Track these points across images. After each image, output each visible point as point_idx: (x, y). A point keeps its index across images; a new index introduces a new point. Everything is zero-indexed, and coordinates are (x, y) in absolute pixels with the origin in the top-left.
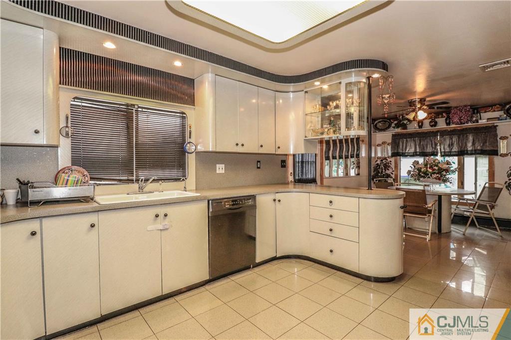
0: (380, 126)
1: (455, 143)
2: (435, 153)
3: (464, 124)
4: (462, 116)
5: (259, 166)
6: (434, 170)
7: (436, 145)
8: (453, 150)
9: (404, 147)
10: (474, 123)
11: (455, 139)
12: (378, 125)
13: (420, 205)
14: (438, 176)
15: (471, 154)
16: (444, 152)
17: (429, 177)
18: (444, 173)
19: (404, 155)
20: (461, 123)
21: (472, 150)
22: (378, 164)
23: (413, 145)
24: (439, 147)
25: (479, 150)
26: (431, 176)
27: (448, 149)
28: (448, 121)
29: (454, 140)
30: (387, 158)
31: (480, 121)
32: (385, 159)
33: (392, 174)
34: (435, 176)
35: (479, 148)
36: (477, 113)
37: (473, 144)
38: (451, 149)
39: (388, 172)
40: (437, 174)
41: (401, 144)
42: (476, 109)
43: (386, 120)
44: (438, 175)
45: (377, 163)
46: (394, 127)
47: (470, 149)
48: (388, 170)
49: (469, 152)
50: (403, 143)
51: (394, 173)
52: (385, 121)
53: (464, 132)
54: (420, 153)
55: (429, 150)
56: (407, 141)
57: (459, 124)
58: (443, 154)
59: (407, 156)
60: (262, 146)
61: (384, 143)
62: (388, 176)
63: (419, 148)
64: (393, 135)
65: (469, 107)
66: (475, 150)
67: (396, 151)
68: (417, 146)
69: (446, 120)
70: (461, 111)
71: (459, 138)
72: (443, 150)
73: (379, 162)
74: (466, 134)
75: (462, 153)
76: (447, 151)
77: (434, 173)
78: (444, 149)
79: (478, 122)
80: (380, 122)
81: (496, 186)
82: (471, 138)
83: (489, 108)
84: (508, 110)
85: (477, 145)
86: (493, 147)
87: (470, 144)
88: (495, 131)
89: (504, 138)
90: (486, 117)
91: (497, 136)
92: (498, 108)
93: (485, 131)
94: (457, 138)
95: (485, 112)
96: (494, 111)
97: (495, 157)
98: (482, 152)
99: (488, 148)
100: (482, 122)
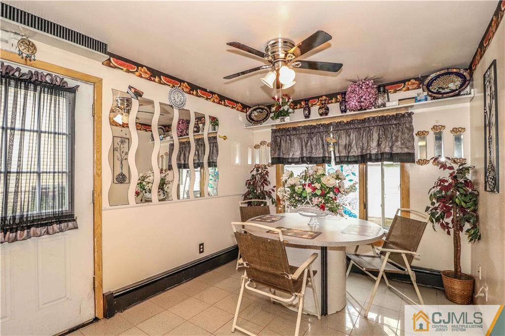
0: (256, 116)
1: (354, 142)
3: (365, 109)
4: (362, 97)
6: (315, 189)
7: (328, 145)
8: (351, 154)
9: (287, 149)
10: (379, 107)
11: (353, 136)
12: (253, 115)
13: (279, 273)
14: (321, 202)
15: (377, 160)
16: (340, 157)
17: (308, 203)
18: (331, 195)
20: (362, 109)
21: (376, 154)
22: (253, 175)
23: (298, 145)
24: (332, 149)
25: (387, 153)
26: (311, 199)
27: (344, 151)
28: (343, 106)
29: (351, 137)
30: (268, 167)
31: (388, 104)
32: (264, 167)
34: (316, 200)
35: (388, 150)
36: (384, 92)
37: (379, 144)
38: (349, 152)
40: (319, 196)
41: (283, 144)
42: (383, 87)
43: (263, 107)
44: (320, 200)
45: (253, 173)
46: (272, 118)
47: (374, 152)
48: (267, 185)
49: (373, 157)
50: (286, 143)
52: (262, 109)
53: (366, 125)
55: (318, 153)
56: (291, 140)
57: (359, 110)
58: (338, 160)
59: (291, 163)
61: (263, 143)
64: (274, 131)
65: (372, 81)
66: (382, 154)
67: (276, 156)
68: (304, 148)
69: (341, 105)
70: (361, 88)
71: (360, 132)
72: (337, 155)
73: (255, 173)
74: (368, 127)
75: (363, 159)
76: (342, 155)
77: (315, 195)
78: (339, 152)
79: (384, 106)
80: (255, 110)
81: (413, 217)
82: (375, 136)
83: (401, 84)
84: (428, 85)
85: (383, 146)
86: (407, 148)
87: (374, 144)
88: (411, 122)
89: (422, 135)
90: (394, 102)
91: (411, 129)
92: (414, 84)
93: (395, 122)
94: (357, 134)
95: (395, 91)
96: (408, 89)
97: (410, 164)
98: (392, 157)
99: (399, 151)
100: (391, 105)
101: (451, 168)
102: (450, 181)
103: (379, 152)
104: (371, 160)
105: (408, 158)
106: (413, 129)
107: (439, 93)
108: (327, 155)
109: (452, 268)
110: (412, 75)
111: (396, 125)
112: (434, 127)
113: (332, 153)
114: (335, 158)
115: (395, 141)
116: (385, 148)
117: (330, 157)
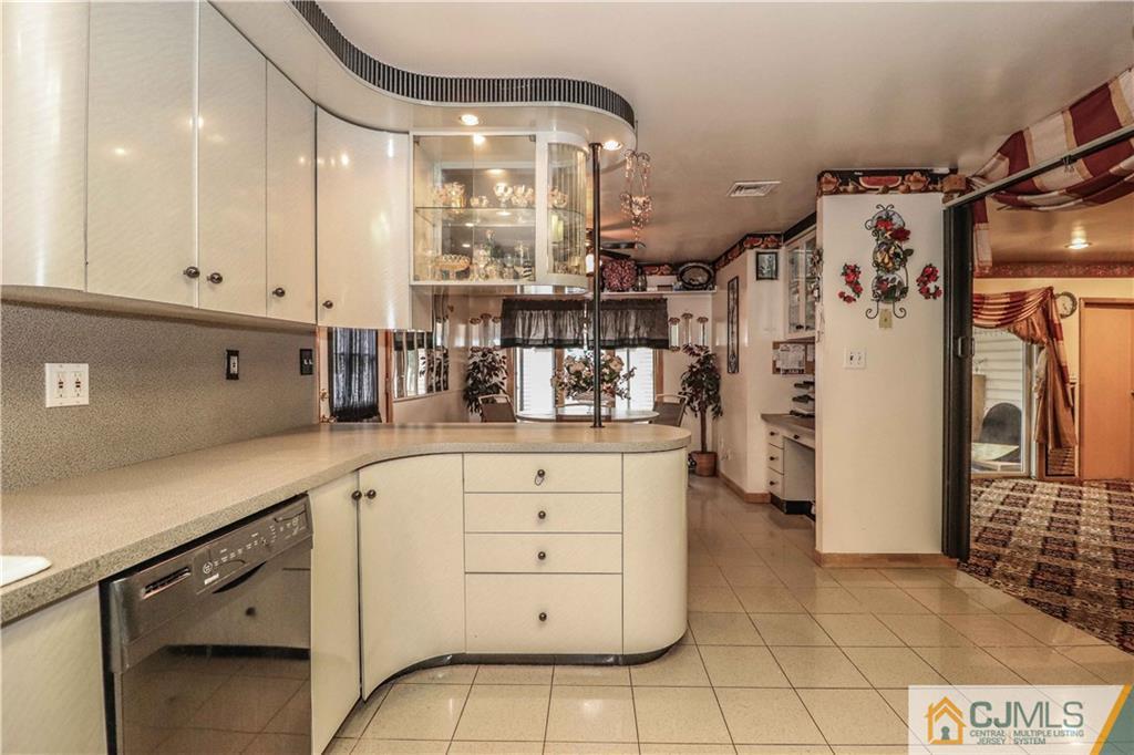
1: (610, 325)
2: (581, 342)
3: (628, 290)
5: (234, 370)
7: (581, 328)
9: (526, 329)
10: (638, 291)
14: (609, 388)
19: (526, 344)
20: (623, 291)
21: (634, 339)
22: (475, 363)
23: (542, 323)
24: (585, 332)
25: (643, 339)
29: (608, 319)
30: (494, 351)
31: (647, 289)
32: (490, 351)
33: (502, 383)
34: (604, 387)
35: (645, 335)
36: (643, 274)
37: (637, 329)
39: (495, 380)
40: (607, 382)
41: (520, 321)
42: (641, 267)
45: (472, 360)
48: (497, 375)
50: (524, 319)
51: (505, 382)
53: (624, 306)
54: (554, 341)
56: (531, 315)
57: (619, 291)
58: (591, 344)
59: (531, 346)
60: (280, 293)
61: (485, 316)
62: (496, 388)
63: (554, 331)
64: (506, 303)
66: (640, 339)
67: (510, 336)
68: (549, 328)
71: (616, 315)
72: (591, 338)
73: (477, 358)
74: (626, 309)
79: (645, 290)
81: (666, 400)
82: (633, 318)
83: (656, 268)
84: (682, 274)
85: (641, 331)
86: (663, 334)
87: (631, 329)
88: (666, 308)
89: (675, 321)
90: (654, 284)
91: (667, 317)
92: (667, 269)
93: (652, 307)
94: (613, 316)
95: (651, 274)
96: (662, 274)
97: (664, 351)
98: (649, 343)
99: (656, 337)
100: (652, 290)
101: (699, 355)
102: (698, 366)
103: (636, 337)
105: (663, 344)
107: (690, 284)
108: (580, 338)
109: (700, 449)
110: (666, 260)
111: (653, 311)
112: (683, 315)
113: (585, 336)
114: (588, 341)
115: (651, 326)
116: (643, 333)
117: (583, 341)
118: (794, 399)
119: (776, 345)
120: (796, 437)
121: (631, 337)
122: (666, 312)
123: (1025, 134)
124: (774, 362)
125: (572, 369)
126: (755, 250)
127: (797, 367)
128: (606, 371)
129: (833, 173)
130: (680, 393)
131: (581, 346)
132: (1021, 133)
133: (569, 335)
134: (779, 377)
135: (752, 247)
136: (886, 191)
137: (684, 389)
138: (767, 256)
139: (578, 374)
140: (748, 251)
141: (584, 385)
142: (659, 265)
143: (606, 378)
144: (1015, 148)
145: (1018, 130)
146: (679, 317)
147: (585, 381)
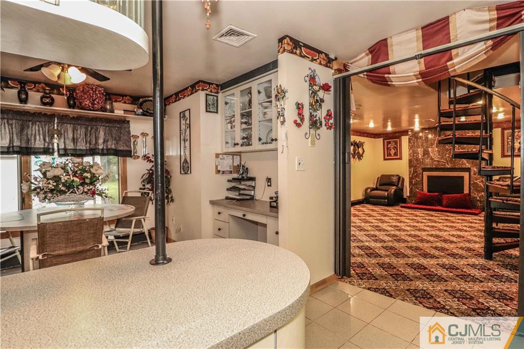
1: (81, 137)
2: (51, 151)
3: (98, 111)
4: (95, 100)
7: (52, 137)
8: (79, 148)
10: (107, 112)
11: (81, 131)
15: (103, 154)
16: (65, 149)
20: (94, 109)
21: (103, 150)
24: (55, 141)
25: (113, 149)
27: (72, 144)
28: (72, 102)
29: (79, 132)
31: (116, 111)
34: (85, 189)
35: (113, 147)
36: (110, 99)
37: (105, 141)
38: (77, 146)
49: (100, 152)
54: (21, 148)
57: (91, 110)
58: (62, 152)
63: (20, 139)
66: (108, 150)
68: (15, 136)
69: (68, 99)
72: (62, 147)
74: (95, 125)
76: (69, 147)
78: (64, 144)
79: (112, 112)
81: (129, 195)
82: (102, 134)
83: (120, 97)
84: (141, 104)
85: (109, 143)
86: (127, 147)
87: (101, 141)
88: (129, 128)
89: (136, 137)
90: (119, 109)
92: (129, 100)
93: (118, 126)
94: (84, 130)
95: (116, 101)
96: (125, 103)
97: (128, 159)
98: (116, 153)
99: (122, 148)
100: (119, 113)
103: (105, 148)
104: (98, 154)
105: (127, 154)
106: (130, 133)
107: (148, 112)
108: (51, 147)
110: (128, 92)
111: (118, 128)
112: (142, 134)
113: (55, 145)
114: (59, 150)
115: (118, 140)
116: (111, 145)
117: (53, 149)
118: (228, 190)
119: (217, 156)
120: (244, 215)
121: (101, 147)
122: (129, 131)
123: (389, 41)
124: (217, 167)
125: (49, 174)
126: (205, 92)
127: (229, 169)
128: (88, 175)
129: (291, 39)
130: (140, 189)
131: (52, 154)
132: (386, 40)
133: (39, 144)
134: (219, 176)
135: (203, 90)
136: (313, 60)
137: (144, 185)
138: (212, 97)
139: (57, 179)
140: (200, 92)
141: (63, 188)
142: (123, 96)
143: (87, 181)
144: (379, 49)
145: (385, 38)
146: (139, 135)
147: (64, 185)
